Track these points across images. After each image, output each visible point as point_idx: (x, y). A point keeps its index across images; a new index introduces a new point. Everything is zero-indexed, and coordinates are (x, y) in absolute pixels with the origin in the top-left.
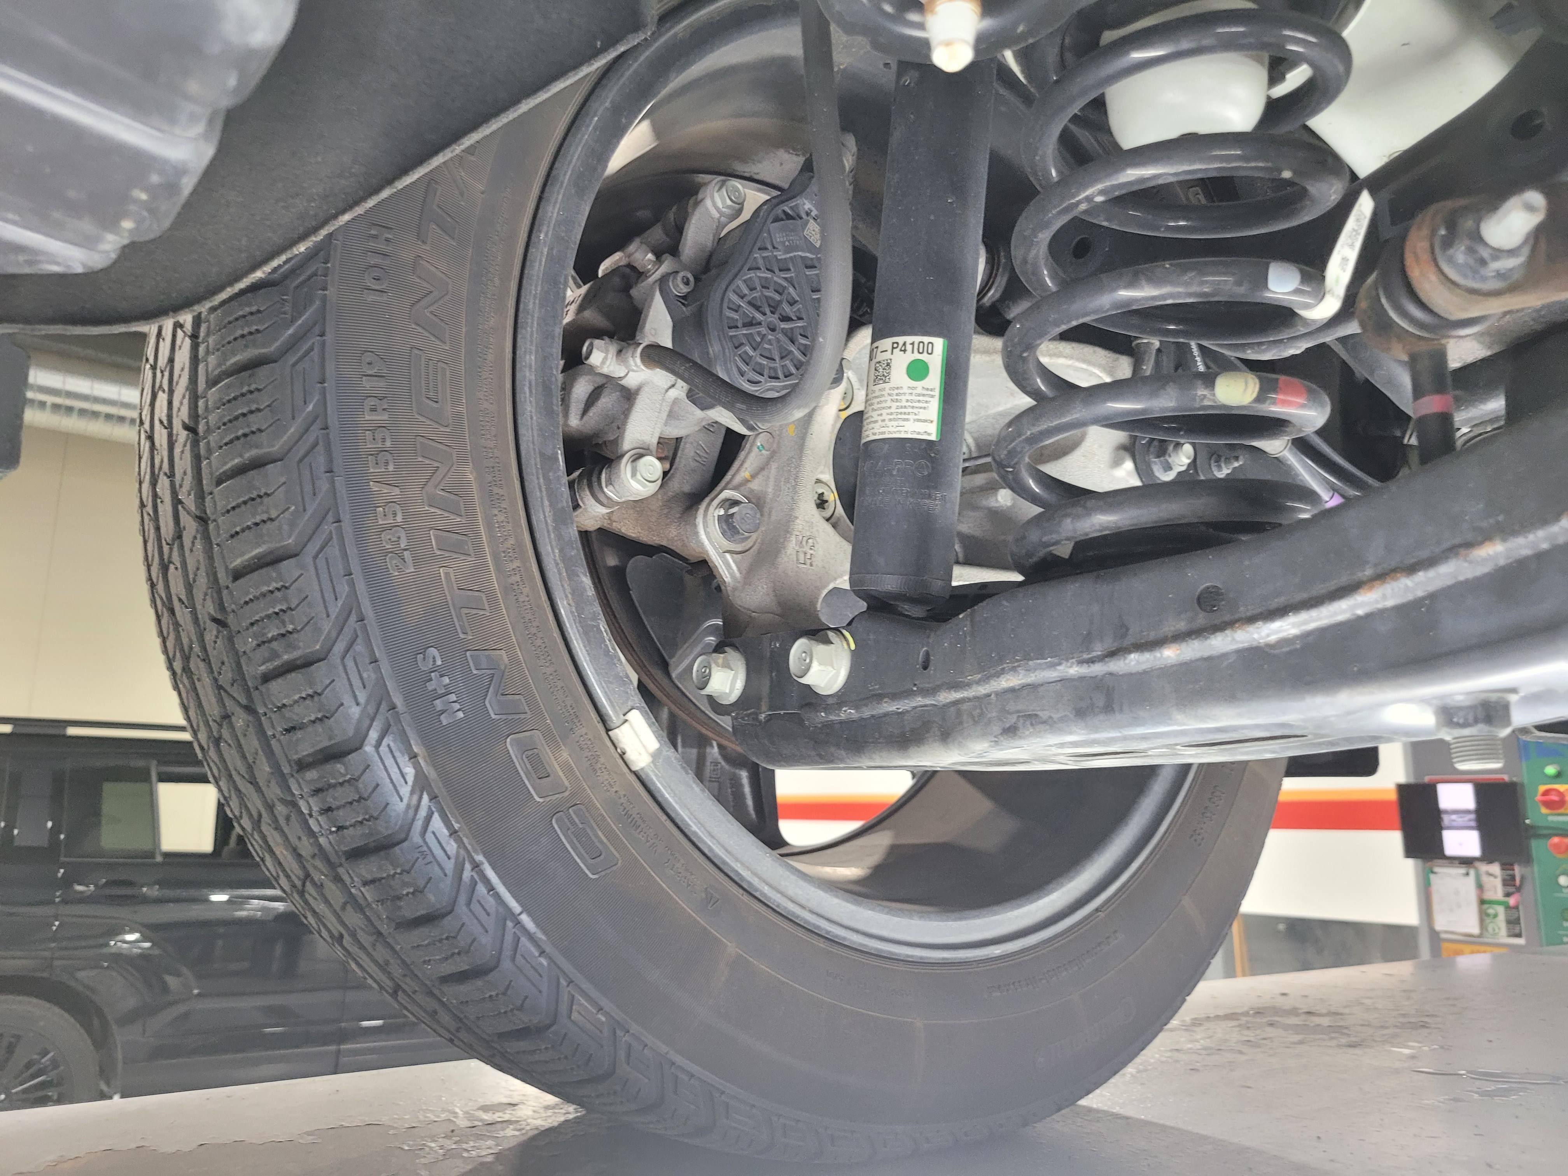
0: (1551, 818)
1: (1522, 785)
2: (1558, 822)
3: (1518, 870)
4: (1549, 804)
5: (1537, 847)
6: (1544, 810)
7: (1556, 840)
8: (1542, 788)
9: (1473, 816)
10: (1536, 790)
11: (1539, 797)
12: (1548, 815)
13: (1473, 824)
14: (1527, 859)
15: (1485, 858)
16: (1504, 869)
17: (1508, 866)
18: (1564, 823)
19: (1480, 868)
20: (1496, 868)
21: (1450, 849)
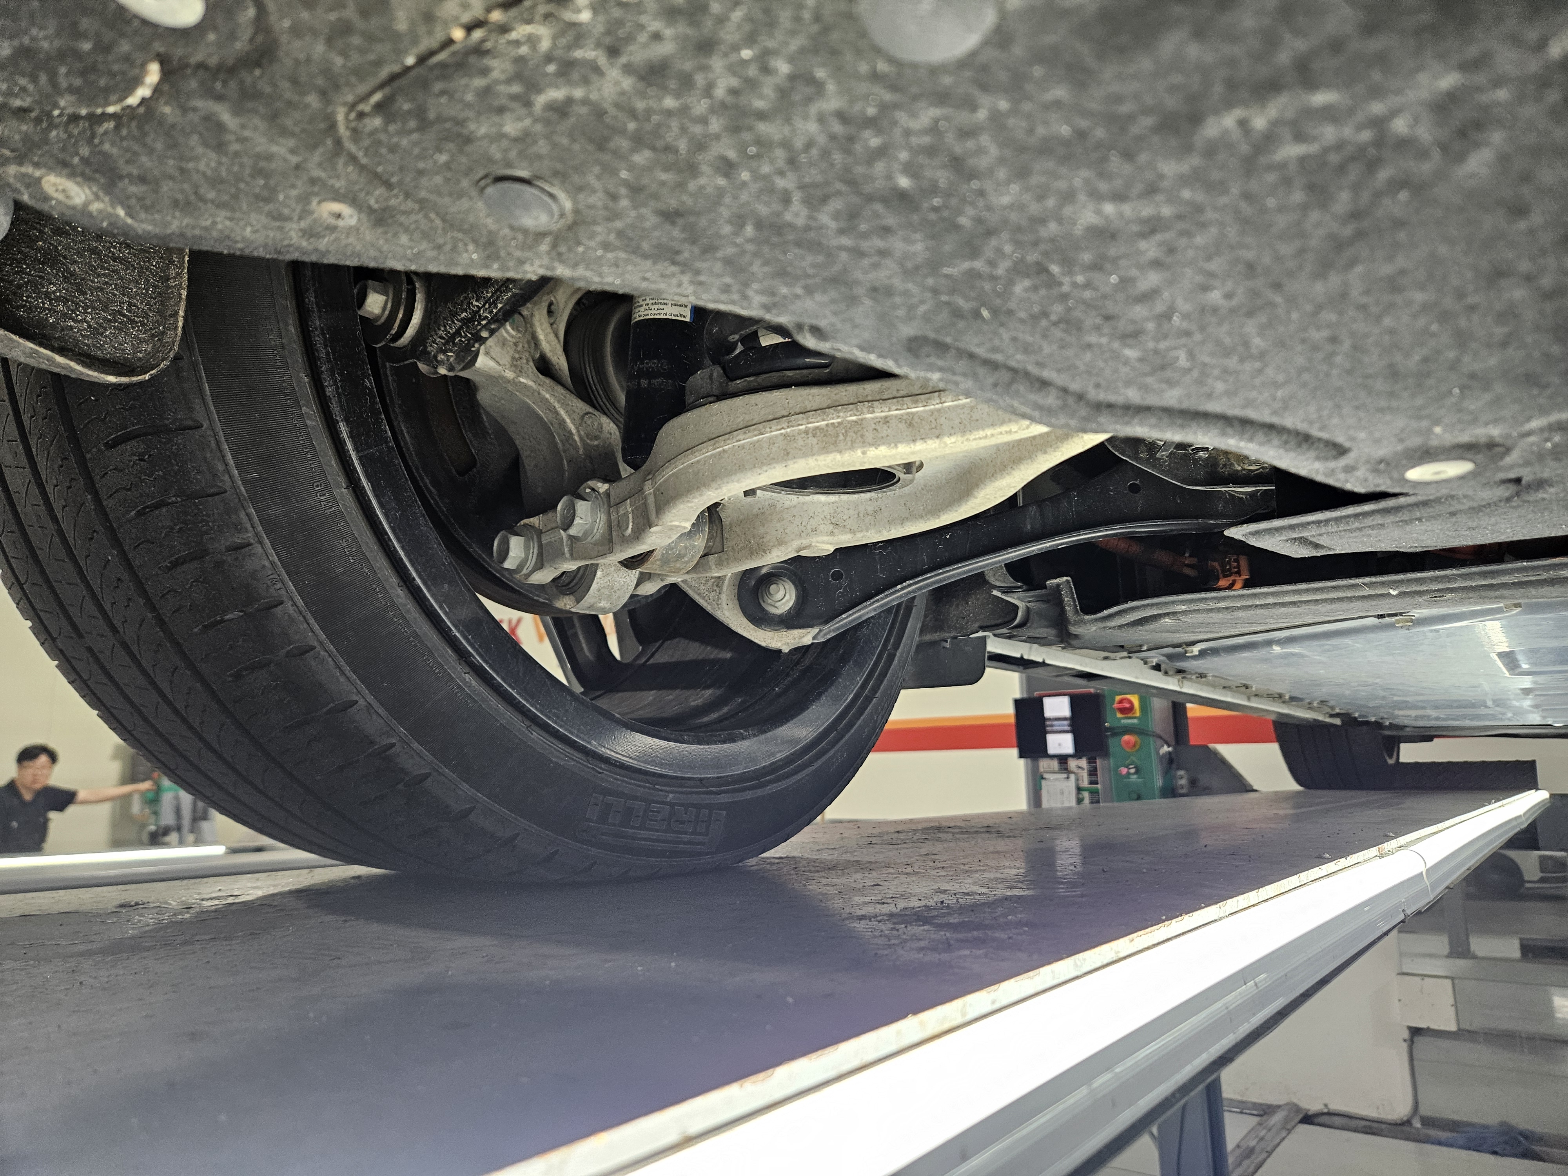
0: (1123, 721)
1: (1104, 696)
2: (1128, 724)
3: (1099, 762)
4: (1123, 711)
5: (1112, 742)
6: (1119, 715)
7: (1126, 737)
8: (1118, 698)
9: (1069, 723)
10: (1114, 700)
11: (1115, 705)
12: (1121, 719)
13: (1069, 728)
14: (1105, 754)
15: (1078, 754)
16: (1089, 763)
17: (1092, 760)
18: (1133, 724)
19: (1073, 764)
20: (1083, 762)
21: (1052, 749)
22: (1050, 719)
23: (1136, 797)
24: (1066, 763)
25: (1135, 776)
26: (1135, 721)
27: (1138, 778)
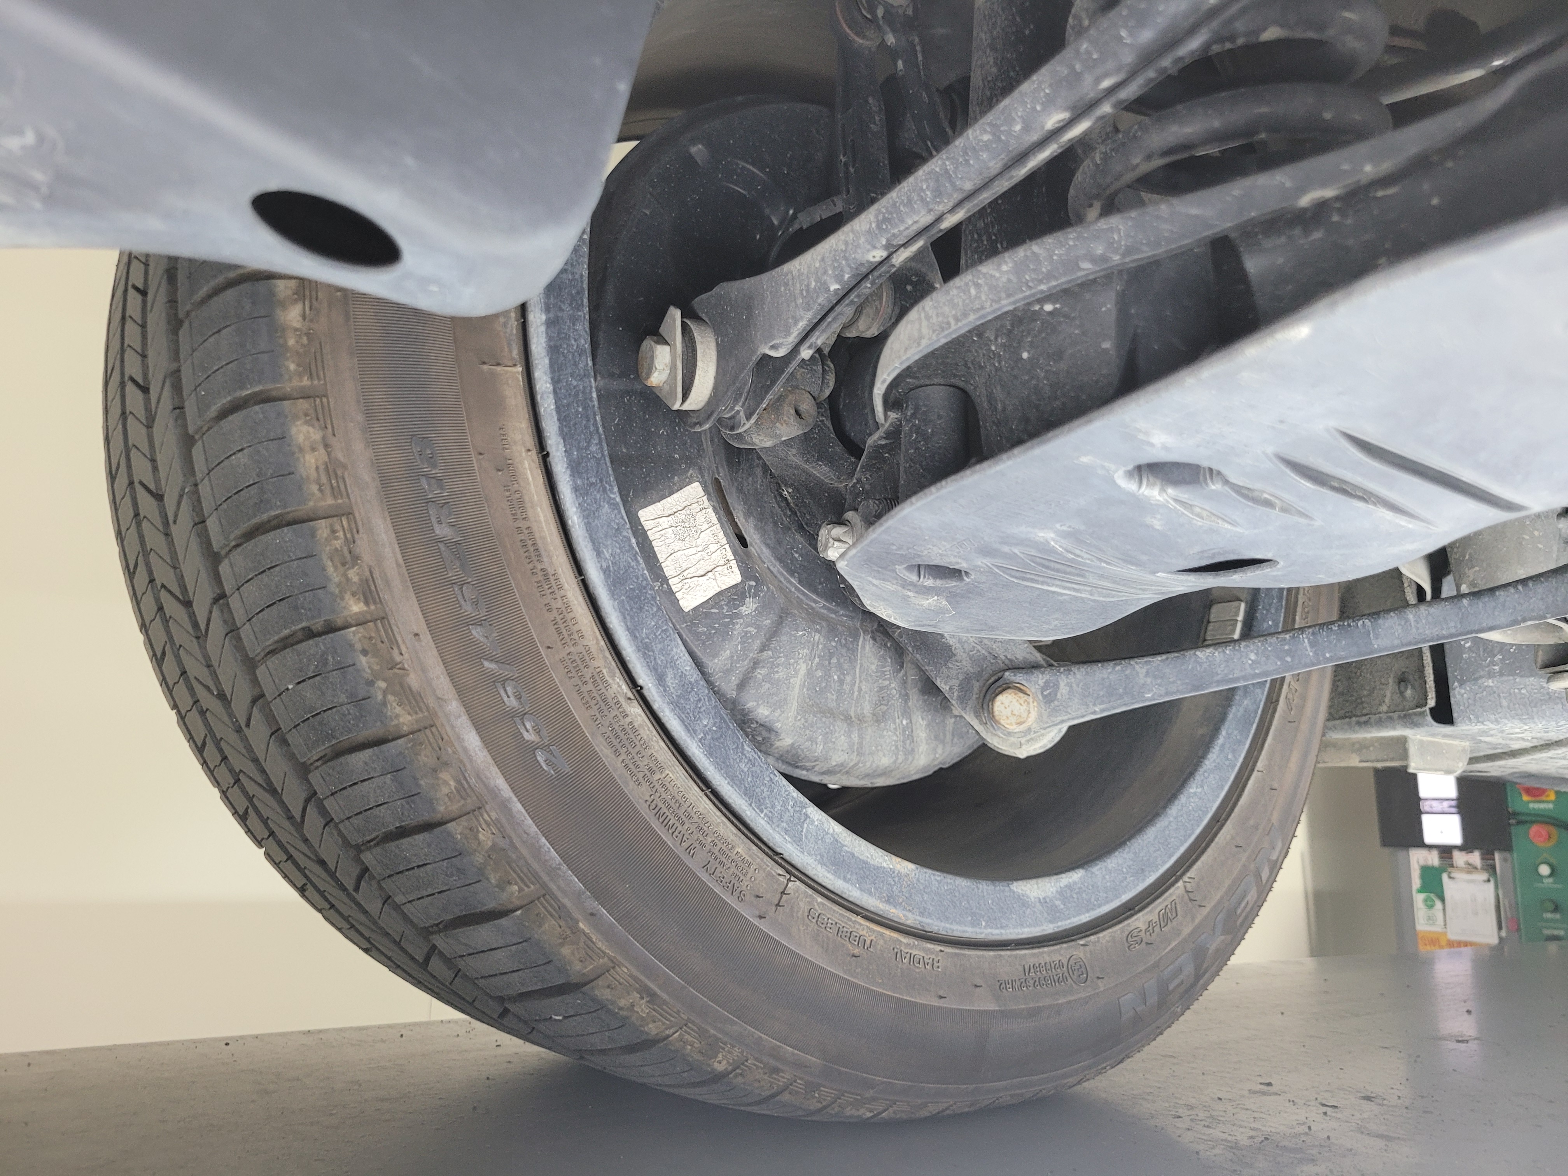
0: (1531, 806)
2: (1539, 809)
3: (1498, 857)
4: (1531, 791)
5: (1517, 833)
6: (1525, 798)
7: (1536, 828)
9: (1454, 803)
12: (1529, 802)
13: (1454, 810)
14: (1507, 847)
15: (1466, 847)
16: (1483, 859)
17: (1487, 856)
18: (1545, 810)
19: (1459, 858)
20: (1475, 858)
21: (1430, 837)
22: (1426, 799)
23: (1552, 907)
24: (1451, 858)
25: (1551, 880)
26: (1551, 806)
27: (1555, 883)
